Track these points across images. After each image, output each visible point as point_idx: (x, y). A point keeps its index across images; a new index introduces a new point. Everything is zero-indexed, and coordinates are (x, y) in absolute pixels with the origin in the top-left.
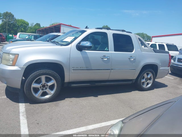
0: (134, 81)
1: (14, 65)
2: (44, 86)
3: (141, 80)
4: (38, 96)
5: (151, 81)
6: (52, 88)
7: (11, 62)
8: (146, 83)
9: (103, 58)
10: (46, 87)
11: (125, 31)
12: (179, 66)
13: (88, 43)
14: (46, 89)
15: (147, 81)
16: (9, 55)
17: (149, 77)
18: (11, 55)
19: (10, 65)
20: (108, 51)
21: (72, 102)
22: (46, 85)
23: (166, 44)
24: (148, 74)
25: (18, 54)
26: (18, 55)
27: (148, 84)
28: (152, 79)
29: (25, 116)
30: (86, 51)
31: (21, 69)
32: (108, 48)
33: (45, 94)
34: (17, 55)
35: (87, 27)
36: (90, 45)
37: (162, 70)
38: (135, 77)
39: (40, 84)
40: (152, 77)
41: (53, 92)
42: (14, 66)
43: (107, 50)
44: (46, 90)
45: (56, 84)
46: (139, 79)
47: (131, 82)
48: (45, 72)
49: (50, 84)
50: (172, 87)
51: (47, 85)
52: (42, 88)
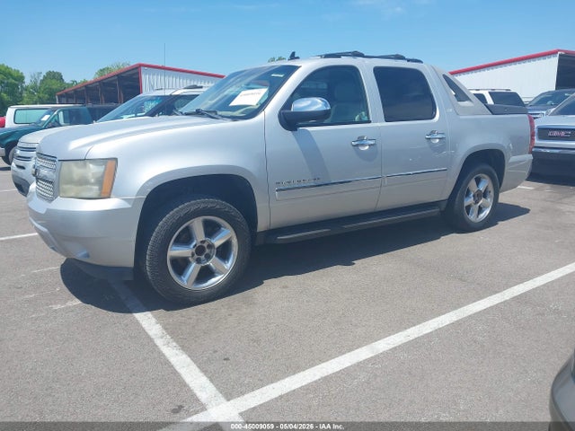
0: (443, 206)
1: (105, 194)
2: (200, 250)
3: (463, 201)
4: (187, 280)
5: (489, 200)
6: (223, 252)
7: (96, 187)
8: (475, 208)
9: (357, 145)
10: (207, 251)
11: (402, 58)
12: (543, 150)
13: (316, 103)
14: (208, 257)
15: (477, 202)
16: (85, 166)
17: (482, 188)
18: (91, 166)
19: (94, 196)
20: (369, 122)
21: (286, 287)
22: (205, 245)
23: (490, 93)
24: (478, 181)
25: (116, 159)
26: (114, 162)
27: (480, 210)
28: (492, 193)
29: (175, 344)
30: (309, 129)
31: (133, 205)
32: (368, 114)
33: (206, 273)
34: (111, 163)
35: (293, 53)
36: (325, 108)
37: (513, 163)
38: (445, 195)
39: (192, 246)
40: (491, 189)
41: (229, 265)
42: (109, 197)
43: (366, 119)
44: (210, 263)
45: (235, 241)
46: (457, 199)
47: (435, 211)
48: (203, 206)
49: (218, 241)
50: (542, 212)
51: (211, 246)
52: (196, 256)
